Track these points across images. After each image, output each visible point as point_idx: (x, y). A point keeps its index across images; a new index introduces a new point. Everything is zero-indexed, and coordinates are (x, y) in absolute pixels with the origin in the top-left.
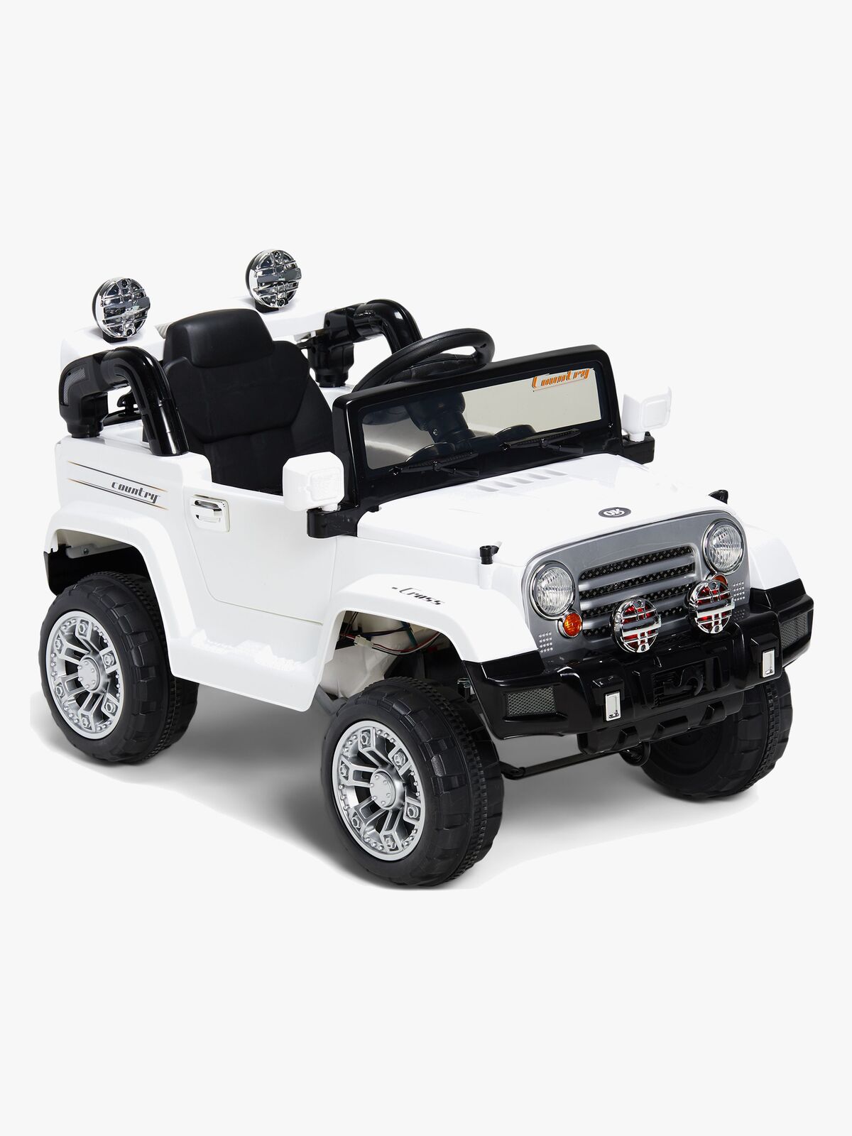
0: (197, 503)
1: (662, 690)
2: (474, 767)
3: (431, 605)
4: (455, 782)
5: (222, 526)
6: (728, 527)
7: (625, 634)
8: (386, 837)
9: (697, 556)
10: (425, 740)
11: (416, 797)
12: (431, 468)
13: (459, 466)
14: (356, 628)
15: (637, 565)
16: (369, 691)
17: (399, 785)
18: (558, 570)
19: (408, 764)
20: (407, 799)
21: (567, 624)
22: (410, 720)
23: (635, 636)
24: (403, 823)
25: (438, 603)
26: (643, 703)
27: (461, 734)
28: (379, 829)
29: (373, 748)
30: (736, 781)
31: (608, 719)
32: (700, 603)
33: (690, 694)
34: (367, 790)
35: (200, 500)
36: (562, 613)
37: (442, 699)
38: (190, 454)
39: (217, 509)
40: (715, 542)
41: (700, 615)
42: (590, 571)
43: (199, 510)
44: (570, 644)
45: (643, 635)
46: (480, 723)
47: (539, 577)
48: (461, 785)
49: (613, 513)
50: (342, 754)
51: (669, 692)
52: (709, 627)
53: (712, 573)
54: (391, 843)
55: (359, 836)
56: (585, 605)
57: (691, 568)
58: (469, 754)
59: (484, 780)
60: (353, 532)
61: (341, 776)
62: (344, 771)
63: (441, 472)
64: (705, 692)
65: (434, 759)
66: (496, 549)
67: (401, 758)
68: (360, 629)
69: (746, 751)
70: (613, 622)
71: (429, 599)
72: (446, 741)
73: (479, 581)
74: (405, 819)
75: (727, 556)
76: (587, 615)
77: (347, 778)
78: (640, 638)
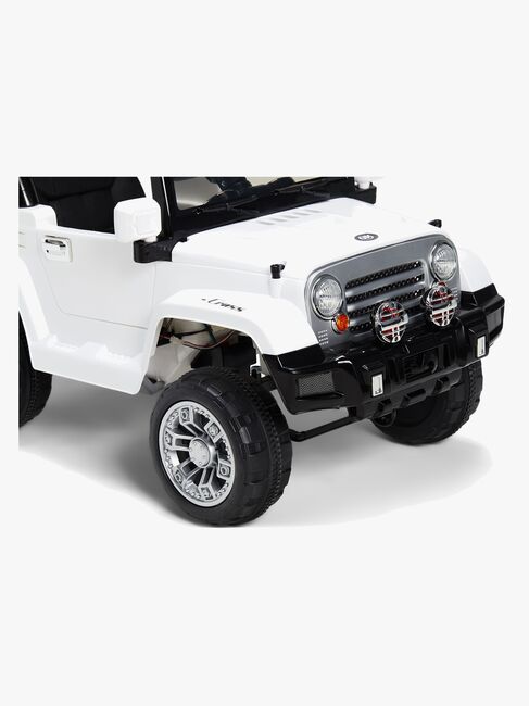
0: (46, 241)
1: (409, 371)
2: (271, 435)
3: (235, 312)
4: (258, 447)
5: (66, 258)
6: (445, 246)
7: (384, 329)
8: (203, 489)
9: (425, 269)
10: (234, 415)
11: (227, 459)
12: (223, 209)
13: (245, 207)
14: (170, 330)
15: (385, 276)
16: (186, 378)
17: (212, 449)
18: (331, 281)
19: (220, 434)
20: (220, 461)
21: (338, 322)
22: (221, 400)
23: (391, 331)
24: (215, 478)
25: (240, 309)
26: (397, 381)
27: (260, 410)
28: (197, 482)
29: (191, 422)
30: (446, 431)
31: (374, 395)
32: (433, 303)
33: (428, 373)
34: (187, 453)
35: (49, 239)
36: (334, 316)
37: (244, 383)
38: (40, 206)
39: (62, 246)
40: (437, 258)
41: (434, 313)
42: (352, 282)
43: (49, 246)
44: (341, 338)
45: (396, 329)
46: (273, 401)
47: (316, 288)
48: (262, 449)
49: (365, 237)
50: (166, 426)
51: (415, 372)
52: (440, 321)
53: (436, 281)
54: (207, 494)
55: (181, 488)
56: (350, 308)
57: (421, 277)
58: (266, 425)
59: (279, 445)
60: (169, 258)
61: (166, 443)
62: (168, 439)
63: (231, 211)
64: (439, 370)
65: (242, 430)
66: (283, 267)
67: (216, 430)
68: (173, 331)
69: (454, 410)
70: (373, 321)
71: (233, 307)
72: (250, 416)
73: (270, 292)
74: (218, 476)
75: (446, 268)
76: (352, 315)
77: (170, 444)
78: (393, 331)
